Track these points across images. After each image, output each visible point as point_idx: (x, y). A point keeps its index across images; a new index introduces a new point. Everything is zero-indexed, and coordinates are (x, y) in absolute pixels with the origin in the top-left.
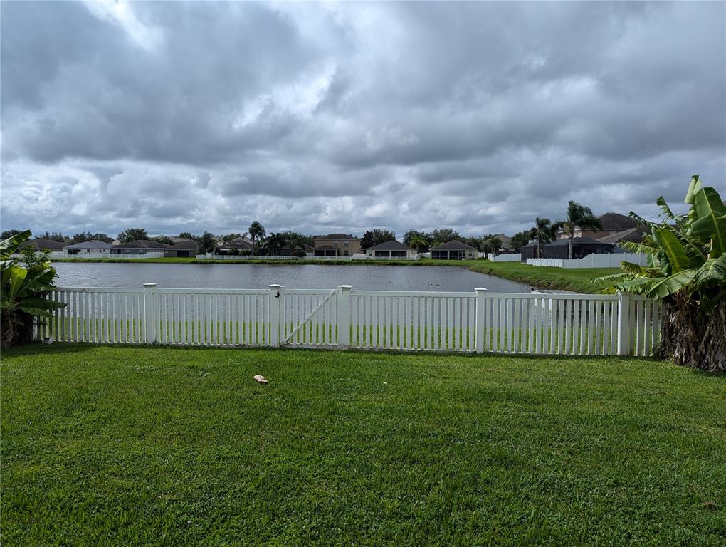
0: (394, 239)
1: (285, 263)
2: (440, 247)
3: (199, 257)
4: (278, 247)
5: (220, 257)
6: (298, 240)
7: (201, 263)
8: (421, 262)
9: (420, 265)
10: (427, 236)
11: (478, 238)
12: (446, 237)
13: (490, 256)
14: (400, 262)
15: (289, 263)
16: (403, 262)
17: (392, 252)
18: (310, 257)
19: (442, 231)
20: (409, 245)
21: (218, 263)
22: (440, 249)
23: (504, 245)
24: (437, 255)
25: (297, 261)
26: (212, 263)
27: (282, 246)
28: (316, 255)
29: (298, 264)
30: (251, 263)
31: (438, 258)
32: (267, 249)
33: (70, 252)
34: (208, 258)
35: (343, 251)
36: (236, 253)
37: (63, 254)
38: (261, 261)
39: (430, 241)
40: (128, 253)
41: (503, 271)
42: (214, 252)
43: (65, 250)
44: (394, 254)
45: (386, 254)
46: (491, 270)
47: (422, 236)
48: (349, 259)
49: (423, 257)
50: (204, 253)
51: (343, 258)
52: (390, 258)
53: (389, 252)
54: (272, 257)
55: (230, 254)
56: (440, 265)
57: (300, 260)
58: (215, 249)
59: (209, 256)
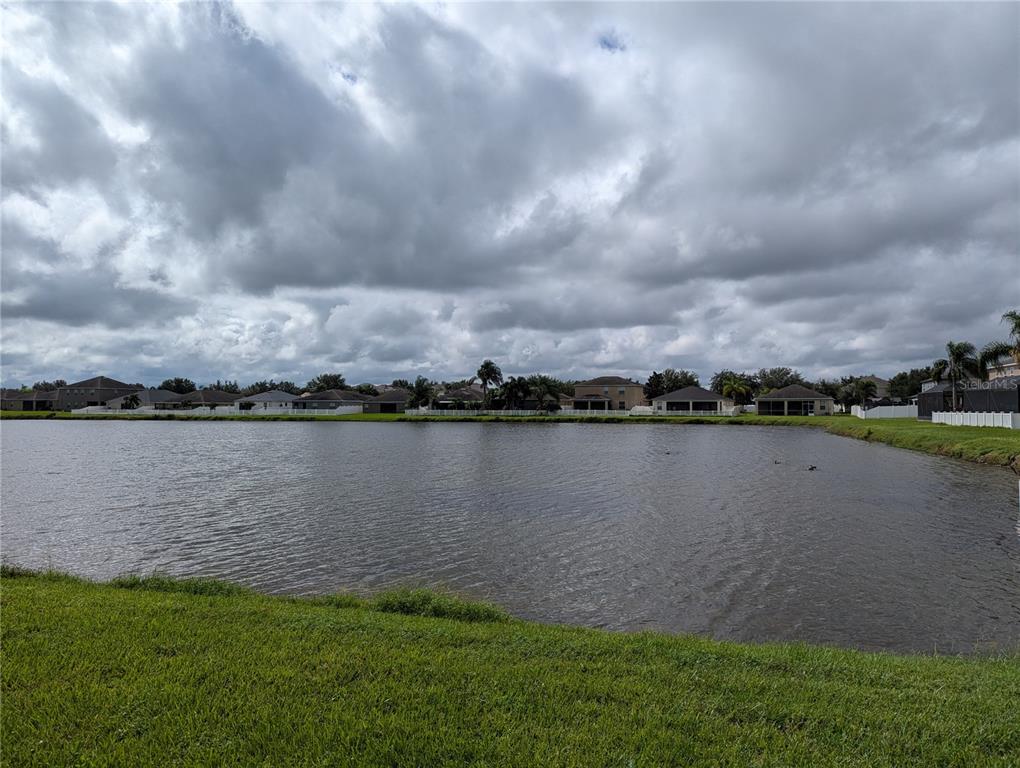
0: (696, 384)
1: (529, 421)
2: (771, 396)
3: (410, 413)
4: (519, 397)
5: (438, 412)
6: (549, 387)
7: (410, 421)
8: (740, 419)
9: (740, 423)
10: (750, 378)
11: (831, 381)
12: (780, 380)
13: (857, 411)
14: (708, 419)
15: (534, 421)
16: (713, 419)
17: (693, 403)
18: (567, 411)
19: (773, 372)
20: (721, 393)
21: (433, 421)
22: (771, 399)
23: (881, 393)
24: (767, 408)
25: (547, 418)
26: (426, 420)
27: (525, 396)
28: (576, 408)
29: (548, 421)
30: (480, 421)
31: (769, 414)
32: (504, 401)
33: (243, 407)
34: (422, 413)
35: (616, 402)
36: (460, 406)
37: (234, 410)
38: (494, 418)
39: (755, 386)
40: (315, 408)
41: (894, 435)
42: (430, 405)
43: (237, 404)
44: (697, 406)
45: (684, 406)
46: (870, 433)
47: (741, 380)
48: (626, 414)
49: (743, 412)
50: (416, 407)
51: (616, 414)
52: (691, 414)
53: (688, 403)
54: (511, 412)
55: (452, 408)
56: (773, 423)
57: (551, 416)
58: (431, 401)
59: (423, 410)
